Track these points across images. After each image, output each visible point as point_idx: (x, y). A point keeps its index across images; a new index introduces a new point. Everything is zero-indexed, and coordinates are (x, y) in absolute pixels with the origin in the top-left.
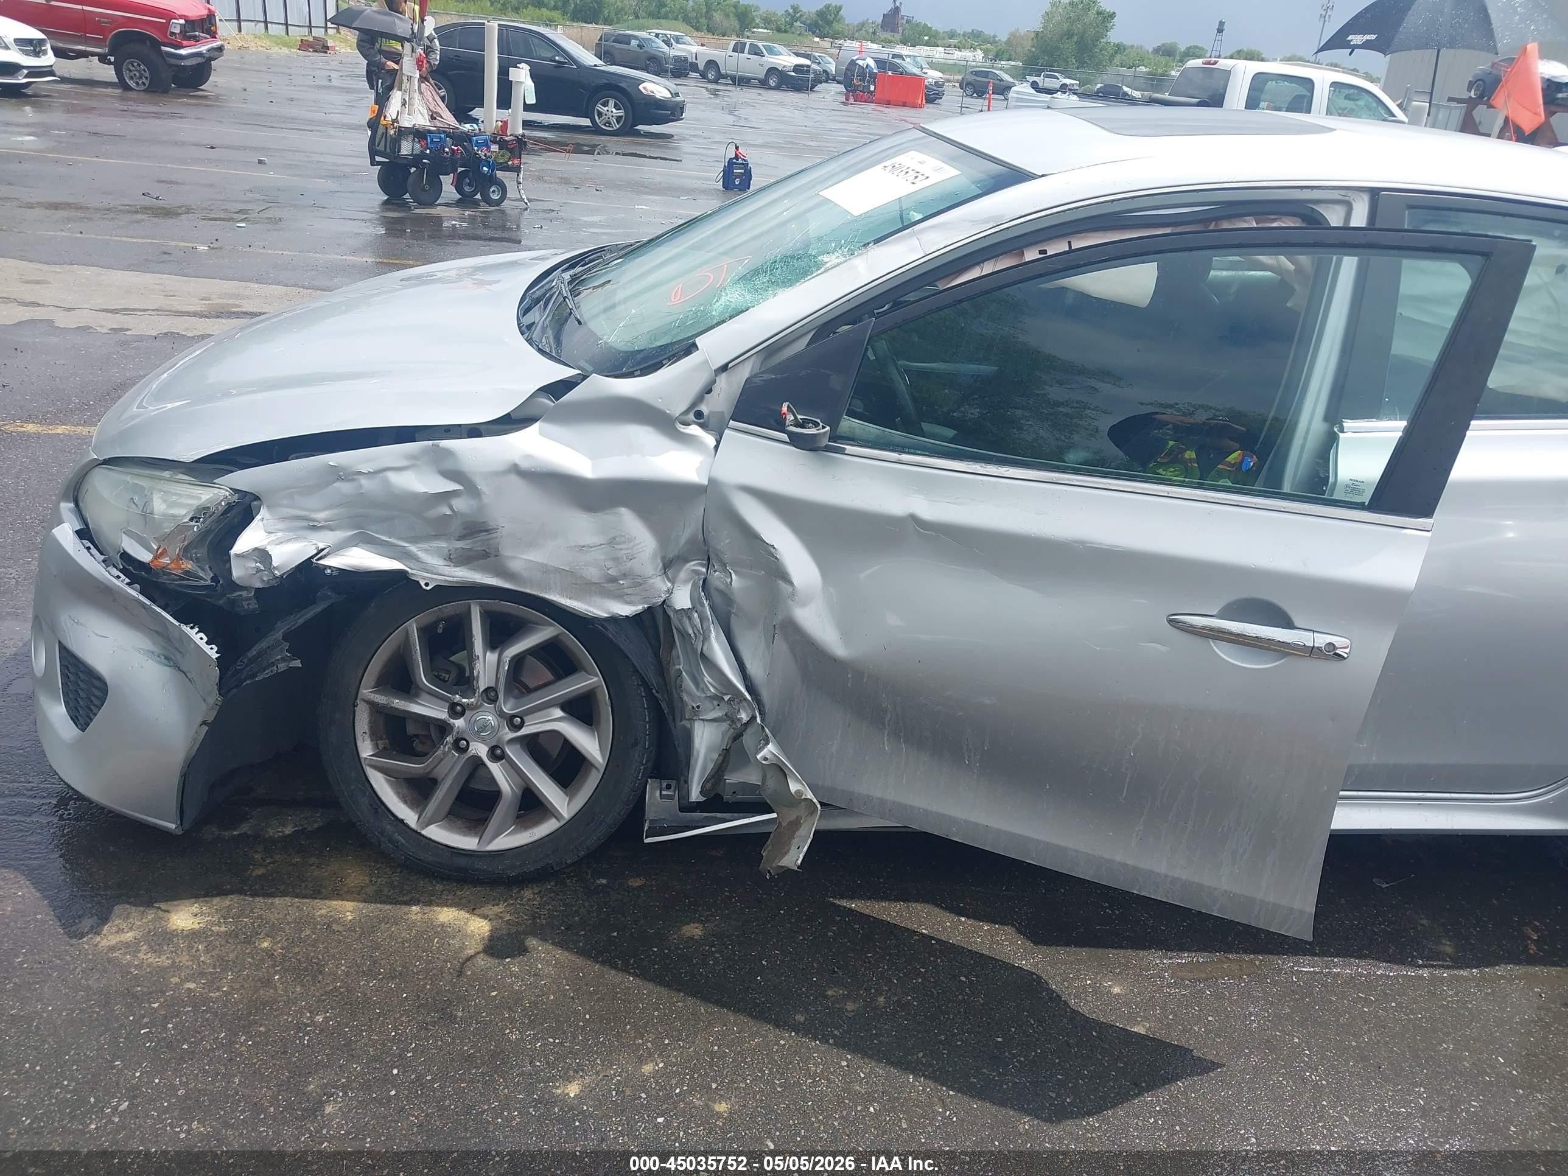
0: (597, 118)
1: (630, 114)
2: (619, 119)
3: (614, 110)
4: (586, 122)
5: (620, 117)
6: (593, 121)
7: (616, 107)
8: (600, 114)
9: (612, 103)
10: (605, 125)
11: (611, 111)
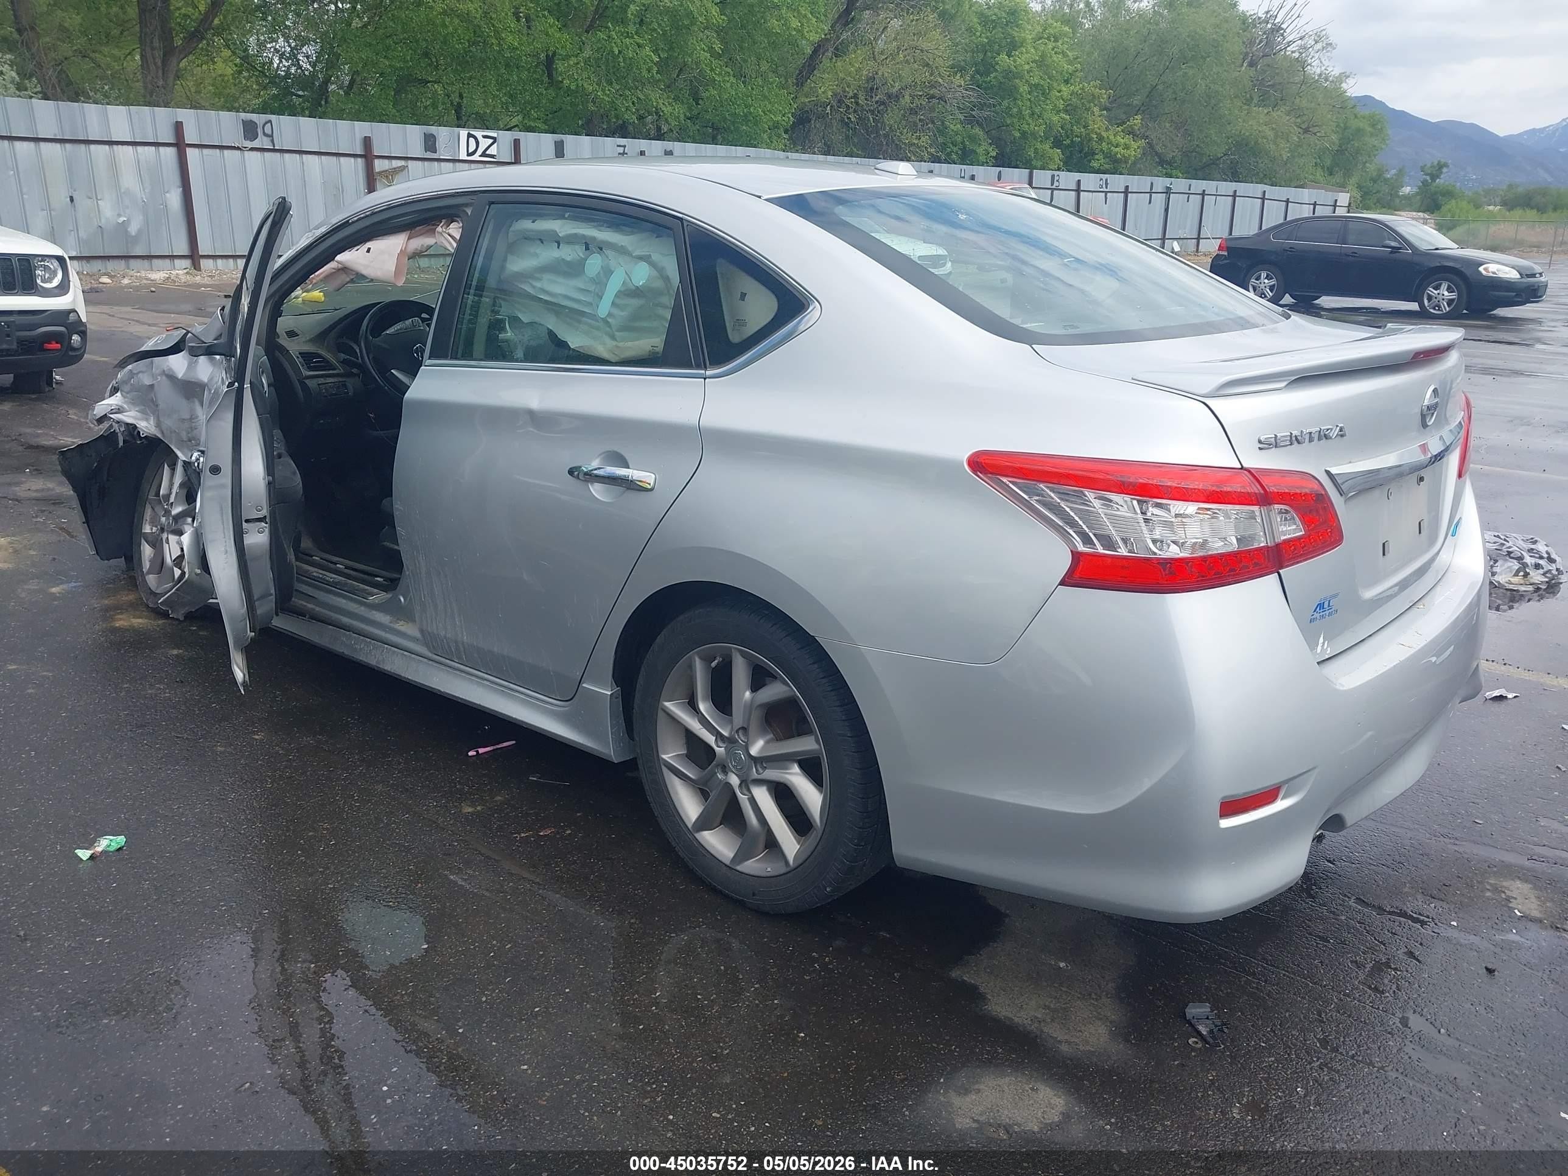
0: (1426, 302)
1: (1465, 296)
2: (1450, 302)
3: (1446, 293)
4: (1414, 306)
5: (1453, 300)
6: (1421, 305)
7: (1449, 290)
8: (1430, 298)
9: (1444, 286)
10: (1434, 309)
11: (1444, 293)
